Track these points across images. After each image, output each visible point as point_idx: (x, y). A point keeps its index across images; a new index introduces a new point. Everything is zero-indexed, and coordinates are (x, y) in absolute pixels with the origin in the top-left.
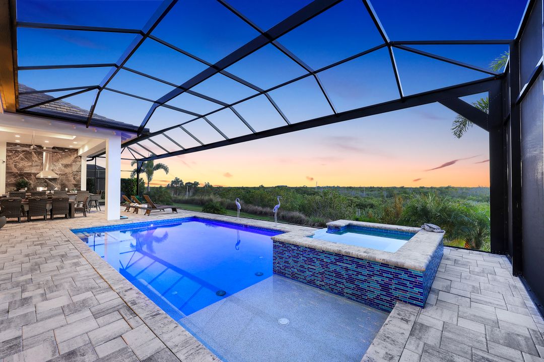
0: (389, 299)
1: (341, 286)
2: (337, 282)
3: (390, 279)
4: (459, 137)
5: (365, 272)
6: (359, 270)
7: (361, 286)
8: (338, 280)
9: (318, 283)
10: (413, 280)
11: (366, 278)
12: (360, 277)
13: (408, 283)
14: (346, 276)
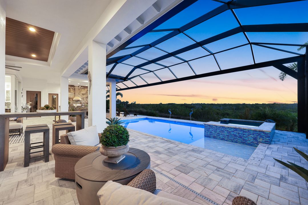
0: (257, 142)
1: (237, 139)
2: (234, 138)
3: (257, 136)
4: (283, 80)
5: (247, 134)
6: (244, 133)
7: (245, 139)
9: (226, 139)
10: (266, 135)
11: (247, 136)
12: (244, 136)
13: (264, 137)
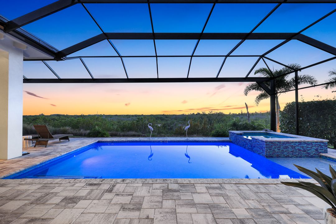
6: (308, 146)
7: (308, 152)
8: (299, 152)
11: (310, 148)
13: (323, 146)
14: (302, 150)
